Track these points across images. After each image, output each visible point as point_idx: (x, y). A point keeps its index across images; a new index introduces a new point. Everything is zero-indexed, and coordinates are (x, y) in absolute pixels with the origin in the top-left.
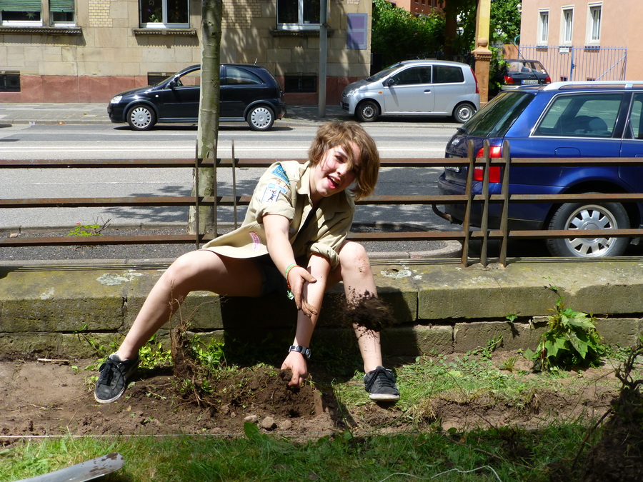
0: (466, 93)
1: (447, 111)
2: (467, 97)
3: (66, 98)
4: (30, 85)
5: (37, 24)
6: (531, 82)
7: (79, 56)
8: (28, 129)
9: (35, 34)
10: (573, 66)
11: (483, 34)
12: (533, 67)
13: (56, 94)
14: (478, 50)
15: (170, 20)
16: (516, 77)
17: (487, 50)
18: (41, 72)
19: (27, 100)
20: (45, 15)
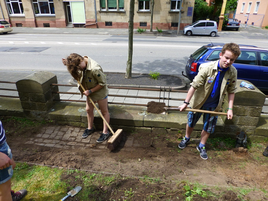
0: (214, 29)
1: (209, 34)
2: (214, 30)
3: (122, 28)
4: (114, 24)
5: (116, 10)
6: (234, 25)
7: (125, 18)
8: (111, 37)
9: (116, 12)
10: (248, 20)
11: (223, 12)
12: (236, 21)
13: (120, 27)
14: (221, 17)
15: (145, 9)
16: (230, 23)
17: (223, 17)
18: (117, 21)
19: (114, 28)
20: (117, 8)
